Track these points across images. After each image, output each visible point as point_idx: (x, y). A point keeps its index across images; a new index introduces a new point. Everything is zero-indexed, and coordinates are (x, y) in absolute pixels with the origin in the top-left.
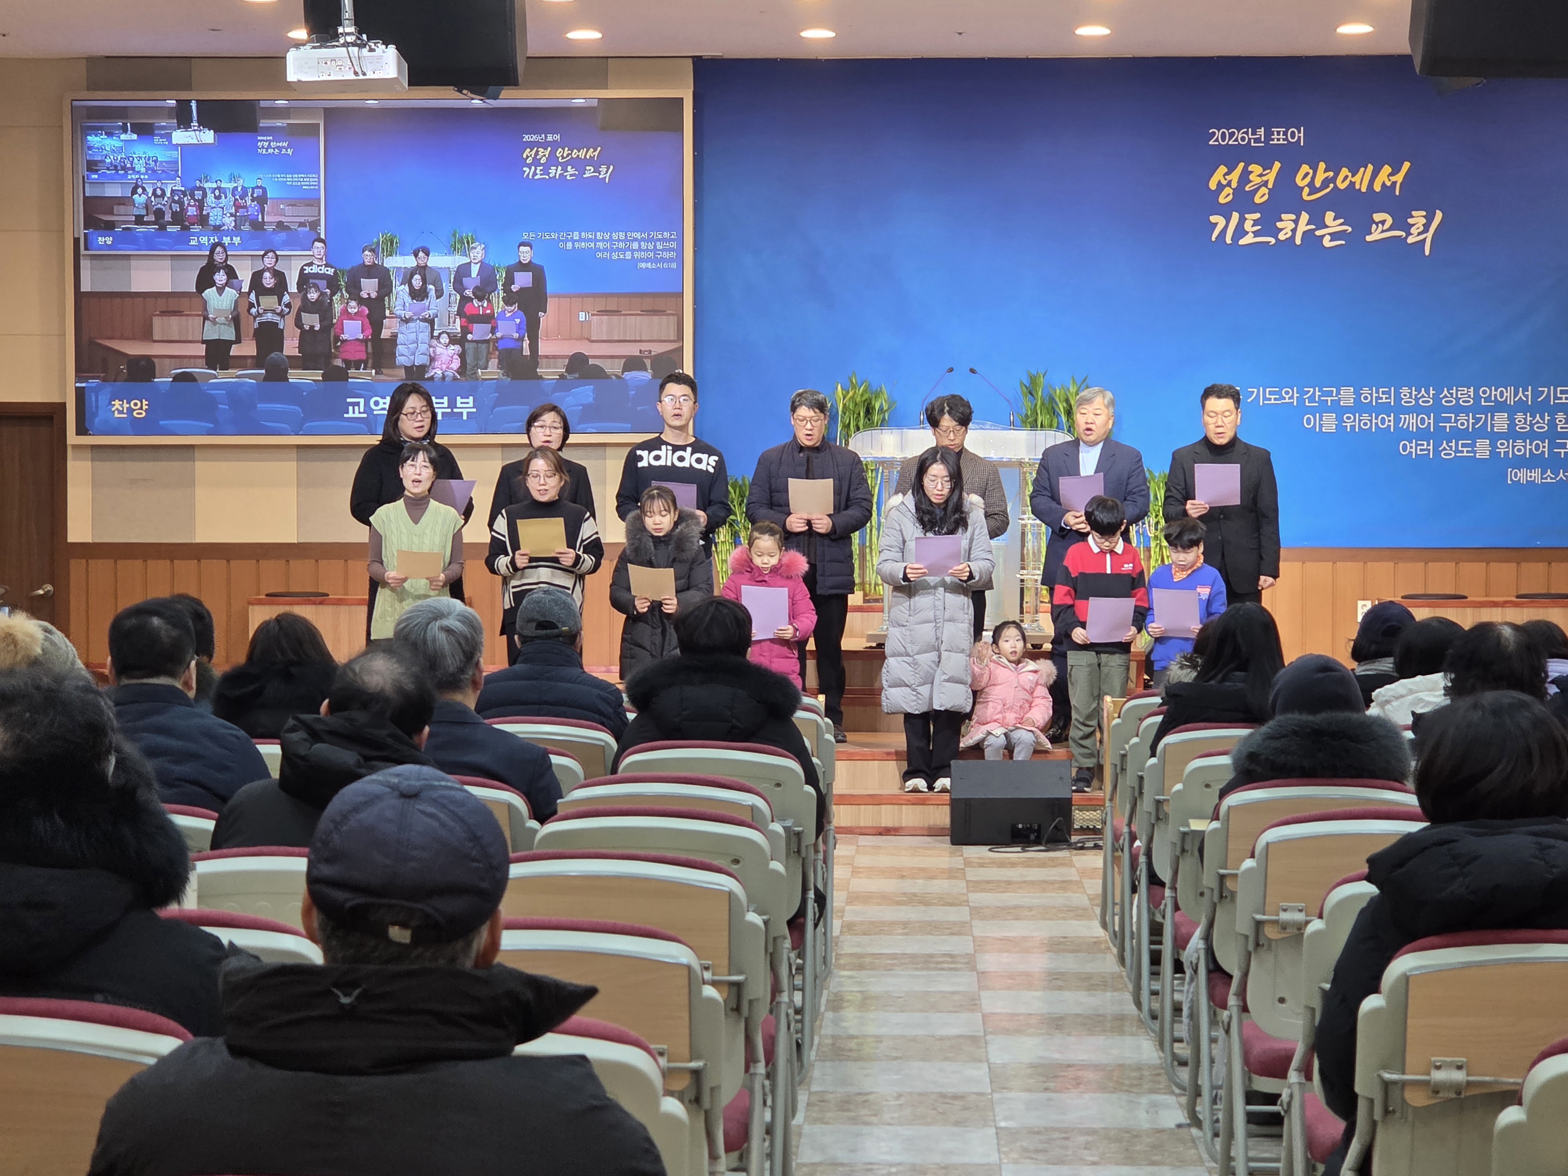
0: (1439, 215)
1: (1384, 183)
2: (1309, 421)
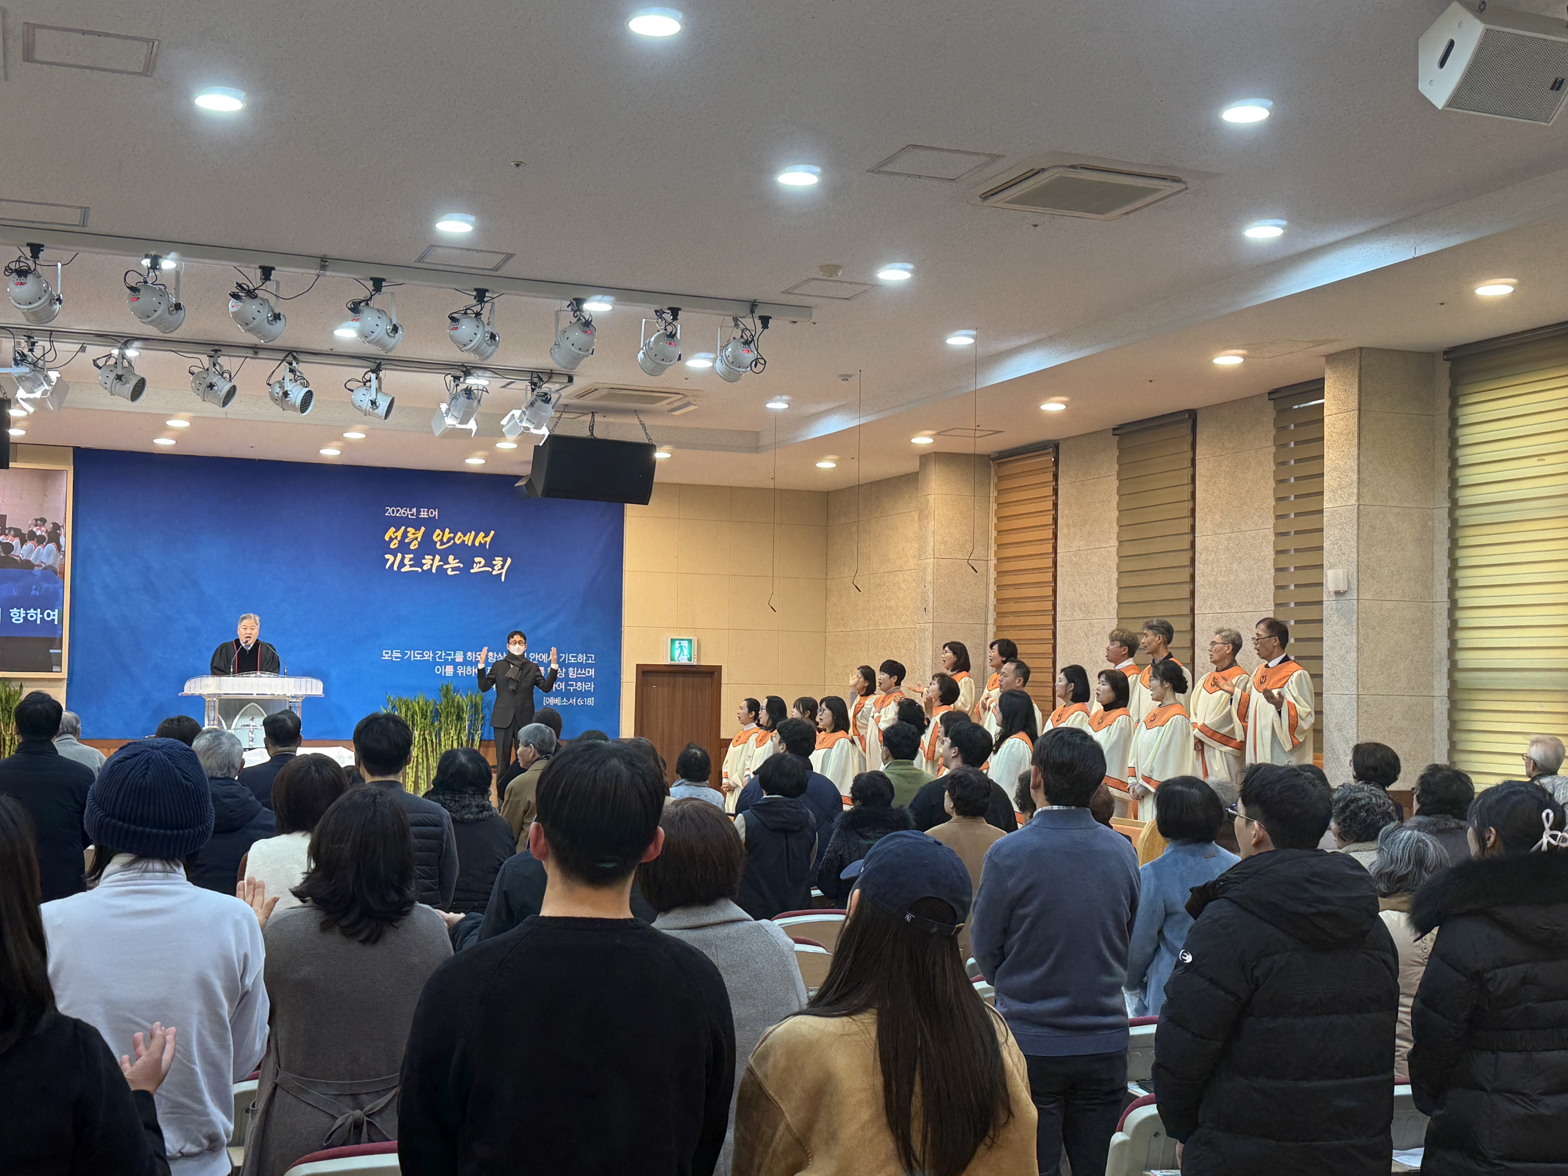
0: (509, 560)
1: (480, 543)
2: (438, 670)
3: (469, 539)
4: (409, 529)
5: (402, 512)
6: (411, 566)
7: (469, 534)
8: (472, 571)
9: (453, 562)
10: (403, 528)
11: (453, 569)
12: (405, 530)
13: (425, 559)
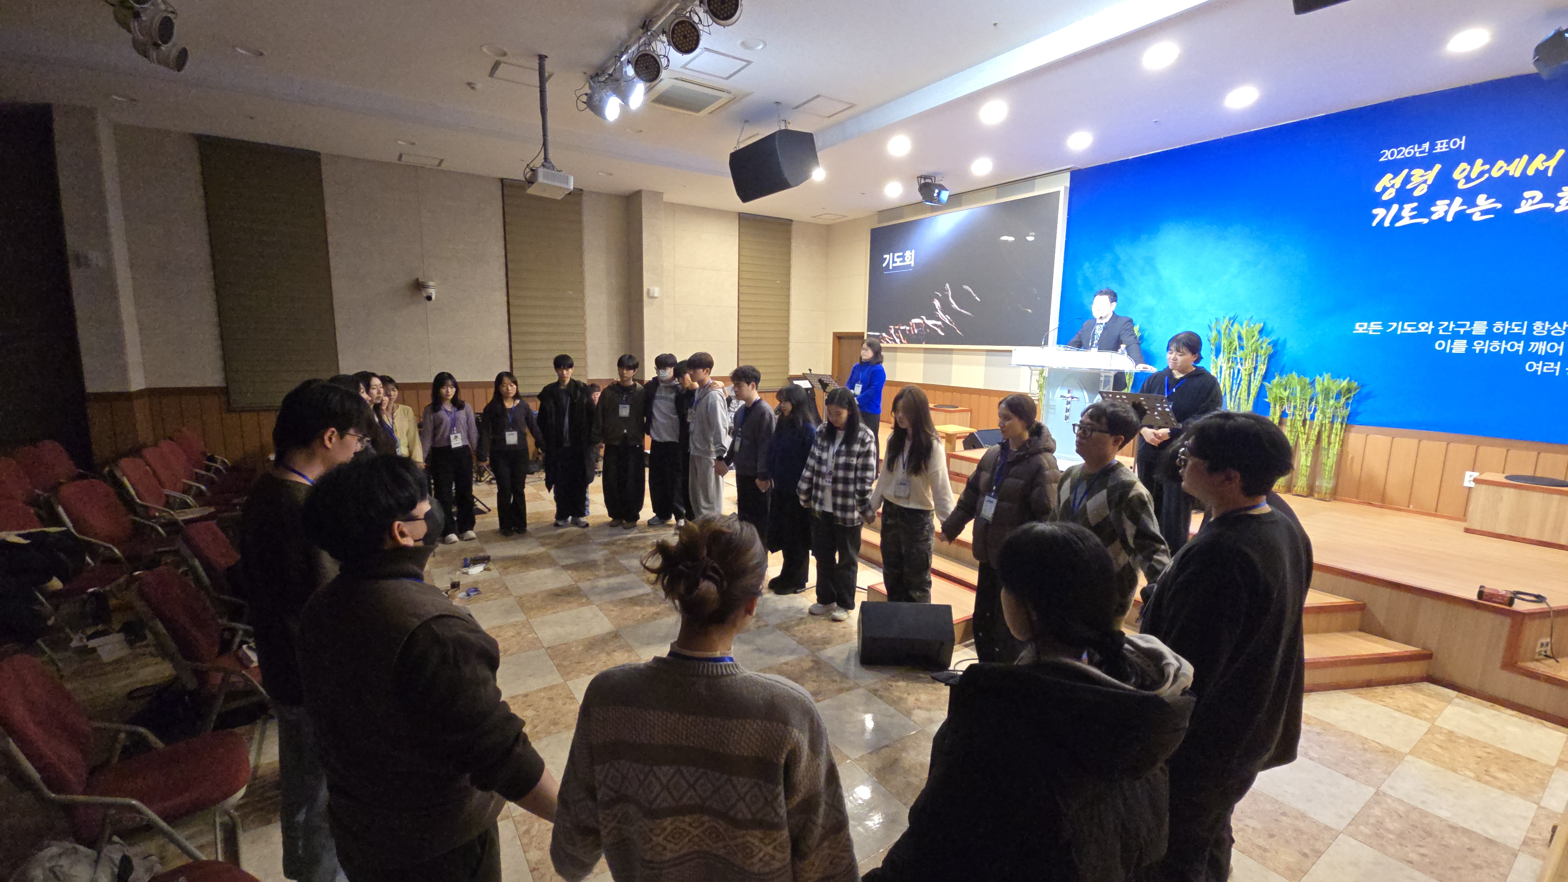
1: (1537, 169)
2: (1440, 346)
3: (1516, 168)
4: (1412, 173)
5: (1406, 152)
6: (1412, 218)
7: (1517, 160)
8: (1517, 211)
9: (1483, 202)
10: (1406, 171)
11: (1484, 213)
12: (1408, 173)
13: (1436, 205)
